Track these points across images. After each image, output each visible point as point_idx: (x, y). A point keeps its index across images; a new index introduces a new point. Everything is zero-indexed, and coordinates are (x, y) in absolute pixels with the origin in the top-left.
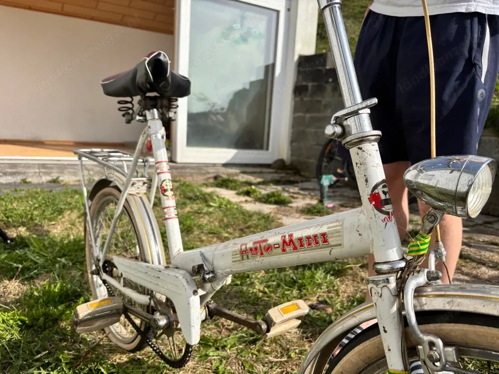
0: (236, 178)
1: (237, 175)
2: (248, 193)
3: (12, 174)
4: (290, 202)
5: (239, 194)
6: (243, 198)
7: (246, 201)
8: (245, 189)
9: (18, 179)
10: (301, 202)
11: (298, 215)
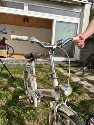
0: (64, 65)
1: (65, 64)
2: (66, 70)
3: (17, 63)
4: (76, 73)
5: (64, 70)
6: (64, 71)
7: (65, 72)
8: (65, 68)
9: (18, 64)
10: (78, 73)
11: (76, 77)
